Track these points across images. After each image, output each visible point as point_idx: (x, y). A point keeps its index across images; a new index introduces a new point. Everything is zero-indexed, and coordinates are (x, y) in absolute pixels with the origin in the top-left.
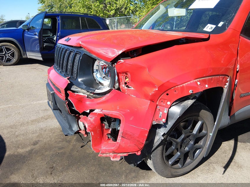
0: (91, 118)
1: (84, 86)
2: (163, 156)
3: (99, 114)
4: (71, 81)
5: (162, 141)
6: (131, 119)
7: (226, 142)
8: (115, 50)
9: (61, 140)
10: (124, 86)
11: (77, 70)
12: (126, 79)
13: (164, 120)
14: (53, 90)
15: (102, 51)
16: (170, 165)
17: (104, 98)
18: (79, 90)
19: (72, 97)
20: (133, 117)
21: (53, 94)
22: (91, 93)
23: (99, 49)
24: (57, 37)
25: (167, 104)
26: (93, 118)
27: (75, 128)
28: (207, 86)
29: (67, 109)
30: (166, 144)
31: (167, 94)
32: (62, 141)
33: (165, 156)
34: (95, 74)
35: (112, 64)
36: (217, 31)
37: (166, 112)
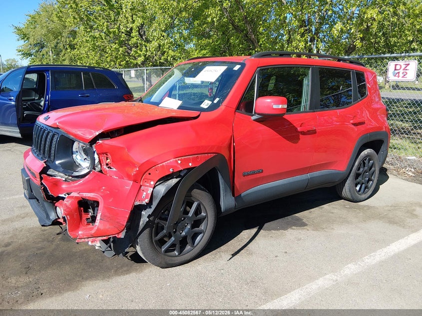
0: (67, 201)
1: (61, 169)
2: (152, 241)
3: (76, 197)
4: (48, 164)
5: (148, 222)
6: (111, 200)
7: (247, 230)
8: (92, 131)
9: (40, 240)
10: (105, 167)
11: (55, 151)
12: (107, 159)
13: (147, 201)
14: (29, 176)
15: (79, 132)
16: (163, 252)
17: (82, 181)
18: (57, 173)
19: (46, 180)
20: (113, 198)
21: (29, 181)
22: (69, 176)
23: (76, 130)
24: (45, 101)
25: (150, 184)
26: (70, 202)
27: (53, 217)
28: (190, 164)
29: (43, 194)
30: (154, 226)
31: (150, 174)
32: (43, 242)
33: (155, 241)
34: (74, 156)
35: (91, 145)
36: (212, 108)
37: (150, 192)
